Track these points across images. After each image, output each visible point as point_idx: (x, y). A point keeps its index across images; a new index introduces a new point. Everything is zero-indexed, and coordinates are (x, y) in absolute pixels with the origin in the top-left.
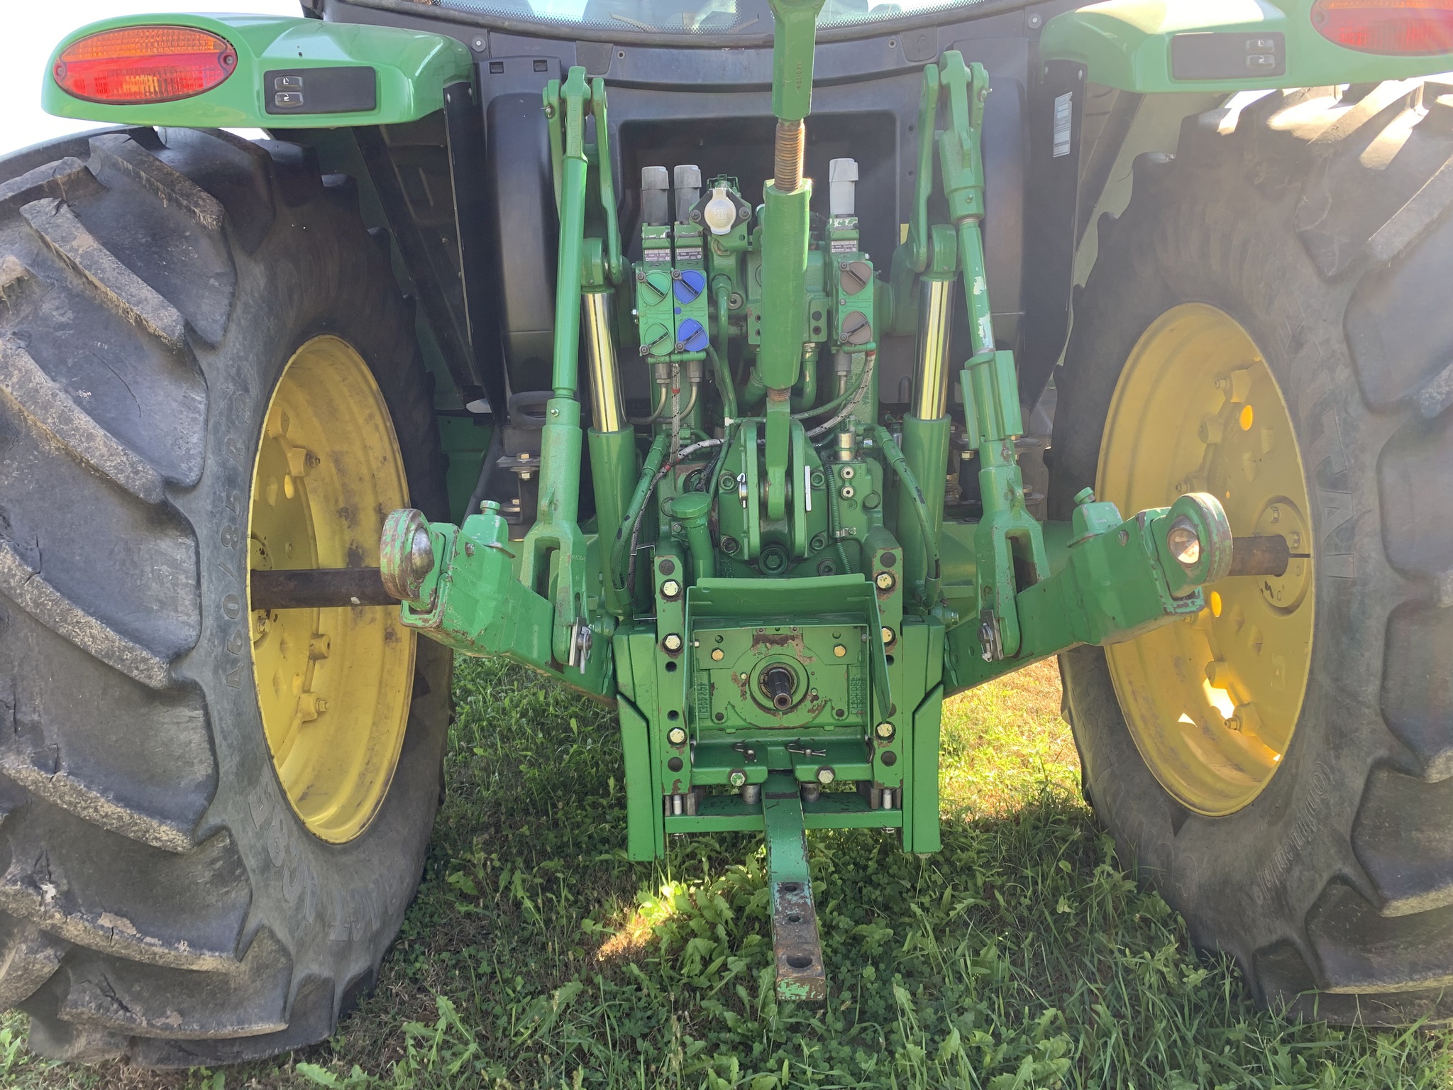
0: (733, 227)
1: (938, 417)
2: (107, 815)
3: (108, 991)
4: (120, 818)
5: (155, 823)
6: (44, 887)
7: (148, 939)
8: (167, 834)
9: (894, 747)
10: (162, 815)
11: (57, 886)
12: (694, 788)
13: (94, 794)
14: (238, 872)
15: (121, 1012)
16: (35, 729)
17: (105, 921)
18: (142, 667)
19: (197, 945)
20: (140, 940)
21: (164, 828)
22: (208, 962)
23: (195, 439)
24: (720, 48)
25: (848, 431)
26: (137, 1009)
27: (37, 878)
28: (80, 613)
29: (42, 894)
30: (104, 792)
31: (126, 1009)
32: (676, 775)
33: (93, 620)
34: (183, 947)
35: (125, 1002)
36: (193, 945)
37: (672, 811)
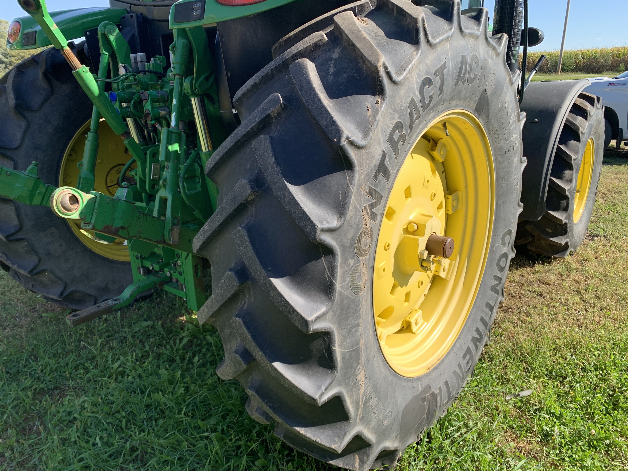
7: (9, 261)
9: (181, 269)
12: (143, 267)
22: (22, 272)
32: (138, 261)
34: (16, 266)
35: (20, 278)
36: (18, 266)
37: (140, 273)
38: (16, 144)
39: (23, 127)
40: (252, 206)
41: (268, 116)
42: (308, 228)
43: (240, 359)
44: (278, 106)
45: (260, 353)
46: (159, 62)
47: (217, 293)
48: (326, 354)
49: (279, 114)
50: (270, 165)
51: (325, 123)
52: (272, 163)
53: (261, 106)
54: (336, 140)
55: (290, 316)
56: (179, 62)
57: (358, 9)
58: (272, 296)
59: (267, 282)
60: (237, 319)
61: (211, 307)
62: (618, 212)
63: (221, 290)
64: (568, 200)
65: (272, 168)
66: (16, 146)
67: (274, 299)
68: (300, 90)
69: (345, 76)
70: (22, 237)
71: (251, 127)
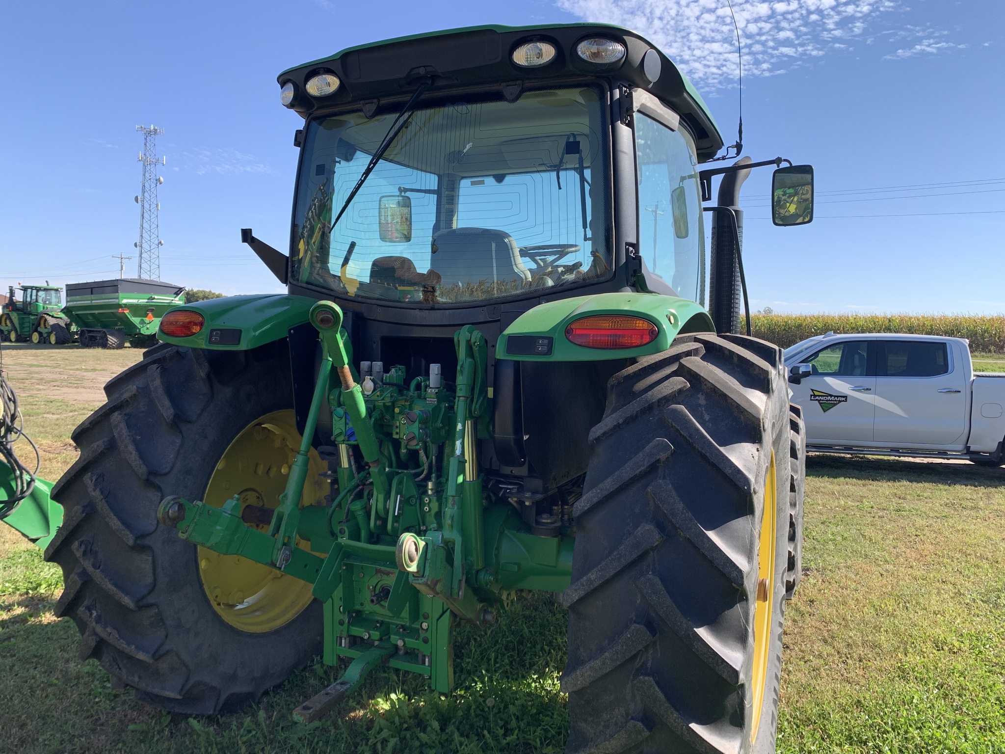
0: (372, 392)
1: (473, 479)
2: (109, 589)
3: (114, 660)
4: (113, 591)
5: (123, 596)
6: (93, 612)
7: (122, 641)
8: (127, 601)
9: (428, 635)
10: (127, 593)
11: (97, 612)
12: (349, 636)
13: (107, 580)
14: (161, 624)
15: (118, 670)
16: (96, 552)
17: (109, 630)
18: (126, 537)
19: (139, 648)
20: (119, 640)
21: (126, 598)
22: (141, 656)
23: (171, 456)
24: (415, 309)
25: (432, 481)
26: (124, 670)
27: (91, 607)
28: (112, 515)
29: (91, 614)
30: (110, 580)
31: (120, 669)
32: (341, 628)
33: (115, 517)
34: (133, 647)
35: (120, 666)
36: (137, 647)
37: (341, 645)
38: (166, 468)
39: (178, 445)
40: (653, 552)
41: (658, 461)
42: (735, 574)
43: (642, 726)
44: (669, 452)
45: (675, 715)
46: (400, 373)
47: (615, 651)
48: (738, 710)
49: (667, 458)
50: (678, 510)
51: (730, 471)
52: (681, 509)
53: (647, 449)
54: (746, 488)
55: (717, 668)
56: (465, 383)
57: (694, 352)
58: (696, 647)
59: (691, 633)
60: (647, 678)
61: (600, 669)
62: (815, 538)
63: (622, 646)
64: (794, 527)
65: (682, 513)
66: (167, 470)
67: (698, 651)
68: (690, 437)
69: (723, 424)
70: (153, 601)
71: (639, 470)
